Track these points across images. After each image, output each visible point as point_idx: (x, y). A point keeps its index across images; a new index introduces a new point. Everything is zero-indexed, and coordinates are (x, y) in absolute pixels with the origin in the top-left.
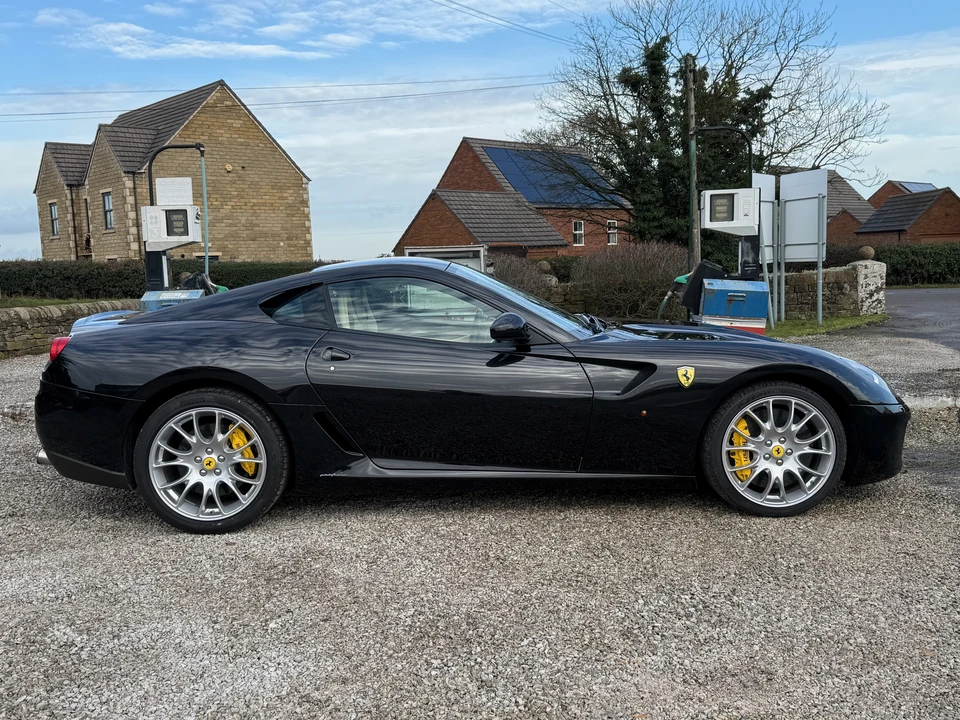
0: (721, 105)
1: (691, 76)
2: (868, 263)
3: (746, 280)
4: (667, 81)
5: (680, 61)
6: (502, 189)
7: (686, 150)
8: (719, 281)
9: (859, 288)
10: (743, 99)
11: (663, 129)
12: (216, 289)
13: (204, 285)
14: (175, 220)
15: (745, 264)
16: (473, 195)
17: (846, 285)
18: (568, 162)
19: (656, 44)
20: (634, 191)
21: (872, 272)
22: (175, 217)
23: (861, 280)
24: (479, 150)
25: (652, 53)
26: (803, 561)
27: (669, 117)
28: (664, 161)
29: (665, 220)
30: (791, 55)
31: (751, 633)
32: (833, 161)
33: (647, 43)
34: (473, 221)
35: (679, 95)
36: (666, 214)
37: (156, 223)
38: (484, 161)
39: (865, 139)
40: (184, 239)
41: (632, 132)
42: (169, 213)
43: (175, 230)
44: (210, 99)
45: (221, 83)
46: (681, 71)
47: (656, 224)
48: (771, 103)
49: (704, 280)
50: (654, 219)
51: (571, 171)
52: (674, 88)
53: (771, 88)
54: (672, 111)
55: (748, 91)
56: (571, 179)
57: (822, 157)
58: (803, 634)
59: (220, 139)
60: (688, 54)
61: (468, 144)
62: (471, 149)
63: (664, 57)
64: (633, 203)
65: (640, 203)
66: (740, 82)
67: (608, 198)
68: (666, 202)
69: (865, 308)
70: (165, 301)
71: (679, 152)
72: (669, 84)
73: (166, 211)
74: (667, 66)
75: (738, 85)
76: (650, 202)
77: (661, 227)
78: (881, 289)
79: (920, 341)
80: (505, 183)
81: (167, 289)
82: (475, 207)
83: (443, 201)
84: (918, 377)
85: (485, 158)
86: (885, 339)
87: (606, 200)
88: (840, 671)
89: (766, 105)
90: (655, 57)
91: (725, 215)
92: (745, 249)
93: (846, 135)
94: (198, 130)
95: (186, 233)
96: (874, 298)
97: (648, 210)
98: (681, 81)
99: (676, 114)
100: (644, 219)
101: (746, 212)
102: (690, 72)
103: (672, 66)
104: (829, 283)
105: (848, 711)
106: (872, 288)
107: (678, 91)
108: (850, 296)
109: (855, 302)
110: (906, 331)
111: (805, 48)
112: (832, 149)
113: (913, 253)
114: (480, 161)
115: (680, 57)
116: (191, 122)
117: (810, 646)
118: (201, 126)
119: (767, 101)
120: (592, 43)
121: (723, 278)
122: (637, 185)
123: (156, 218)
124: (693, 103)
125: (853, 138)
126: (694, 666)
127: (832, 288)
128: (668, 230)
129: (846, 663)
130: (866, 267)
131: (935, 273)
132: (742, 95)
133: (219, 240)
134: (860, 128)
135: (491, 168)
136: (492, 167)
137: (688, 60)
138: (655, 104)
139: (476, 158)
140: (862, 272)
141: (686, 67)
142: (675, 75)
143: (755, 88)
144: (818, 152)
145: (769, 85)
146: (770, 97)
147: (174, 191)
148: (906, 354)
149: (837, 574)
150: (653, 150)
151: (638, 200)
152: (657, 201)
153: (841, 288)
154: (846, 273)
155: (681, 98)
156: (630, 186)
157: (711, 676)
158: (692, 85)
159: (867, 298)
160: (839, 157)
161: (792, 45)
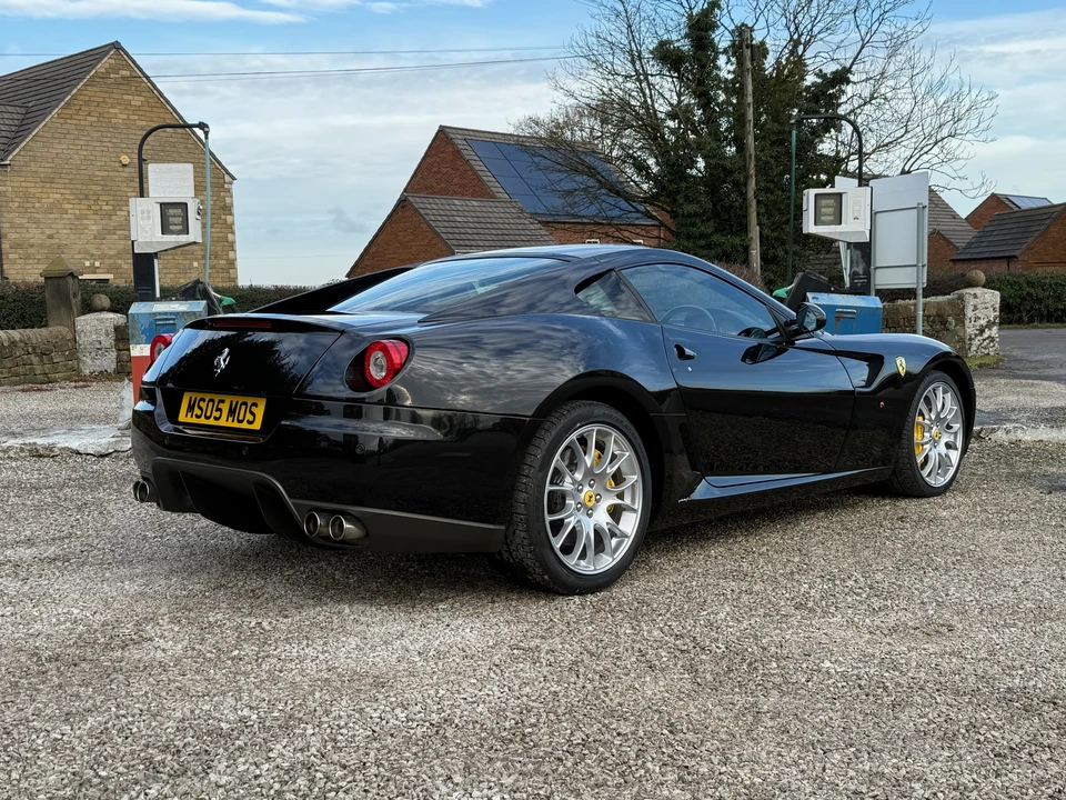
0: (785, 91)
1: (748, 52)
2: (978, 291)
3: (855, 294)
4: (716, 58)
5: (732, 33)
6: (492, 196)
7: (741, 148)
8: (825, 296)
9: (967, 322)
10: (814, 84)
11: (711, 120)
12: (220, 301)
13: (205, 295)
14: (172, 216)
15: (854, 275)
16: (457, 202)
17: (950, 319)
18: (588, 159)
19: (703, 9)
20: (675, 200)
21: (983, 303)
22: (171, 211)
23: (969, 313)
24: (459, 142)
25: (698, 21)
26: (958, 558)
27: (718, 105)
28: (713, 162)
29: (716, 238)
30: (874, 28)
31: (922, 603)
32: (928, 165)
33: (690, 8)
34: (457, 237)
35: (730, 76)
36: (717, 231)
37: (149, 218)
38: (468, 157)
39: (969, 136)
40: (183, 239)
41: (671, 124)
42: (164, 206)
43: (171, 227)
44: (101, 67)
45: (116, 46)
46: (733, 45)
47: (703, 242)
48: (849, 89)
49: (808, 294)
50: (702, 235)
51: (592, 172)
52: (725, 68)
53: (849, 70)
54: (722, 97)
55: (820, 74)
56: (592, 182)
57: (913, 160)
58: (974, 603)
59: (113, 121)
60: (743, 25)
61: (446, 134)
62: (450, 142)
63: (713, 27)
64: (674, 215)
65: (683, 215)
66: (808, 62)
67: (641, 208)
68: (716, 215)
69: (974, 348)
70: (160, 314)
71: (731, 150)
72: (719, 63)
73: (161, 204)
74: (716, 40)
75: (805, 65)
76: (696, 214)
77: (709, 246)
78: (994, 323)
79: (1045, 383)
80: (496, 188)
81: (160, 300)
82: (458, 219)
83: (416, 210)
84: (1052, 410)
85: (468, 154)
86: (1003, 381)
87: (638, 211)
88: (1015, 624)
89: (843, 92)
90: (701, 28)
91: (832, 218)
92: (854, 257)
93: (945, 132)
94: (83, 108)
95: (186, 231)
96: (986, 335)
97: (694, 225)
98: (733, 59)
99: (728, 102)
100: (689, 236)
101: (856, 215)
102: (746, 48)
103: (722, 39)
104: (929, 316)
105: (1027, 645)
106: (983, 322)
107: (729, 72)
108: (955, 333)
109: (962, 340)
110: (1027, 373)
111: (891, 19)
112: (926, 149)
113: (1028, 283)
114: (462, 157)
115: (732, 27)
116: (74, 98)
117: (983, 610)
118: (87, 103)
119: (843, 87)
120: (621, 8)
121: (829, 291)
122: (678, 193)
123: (149, 212)
124: (750, 88)
125: (953, 136)
126: (875, 623)
127: (933, 322)
128: (719, 250)
129: (1019, 619)
130: (975, 296)
131: (1056, 309)
132: (810, 79)
133: (110, 257)
134: (961, 124)
135: (477, 168)
136: (478, 166)
137: (742, 32)
138: (701, 88)
139: (457, 153)
140: (971, 303)
141: (741, 42)
142: (725, 51)
143: (829, 69)
144: (908, 153)
145: (848, 65)
146: (848, 82)
147: (171, 180)
148: (1032, 395)
149: (995, 567)
150: (699, 147)
151: (680, 212)
152: (705, 211)
153: (944, 322)
154: (950, 303)
155: (734, 81)
156: (670, 194)
157: (894, 630)
158: (749, 65)
159: (976, 335)
160: (935, 160)
161: (876, 15)
